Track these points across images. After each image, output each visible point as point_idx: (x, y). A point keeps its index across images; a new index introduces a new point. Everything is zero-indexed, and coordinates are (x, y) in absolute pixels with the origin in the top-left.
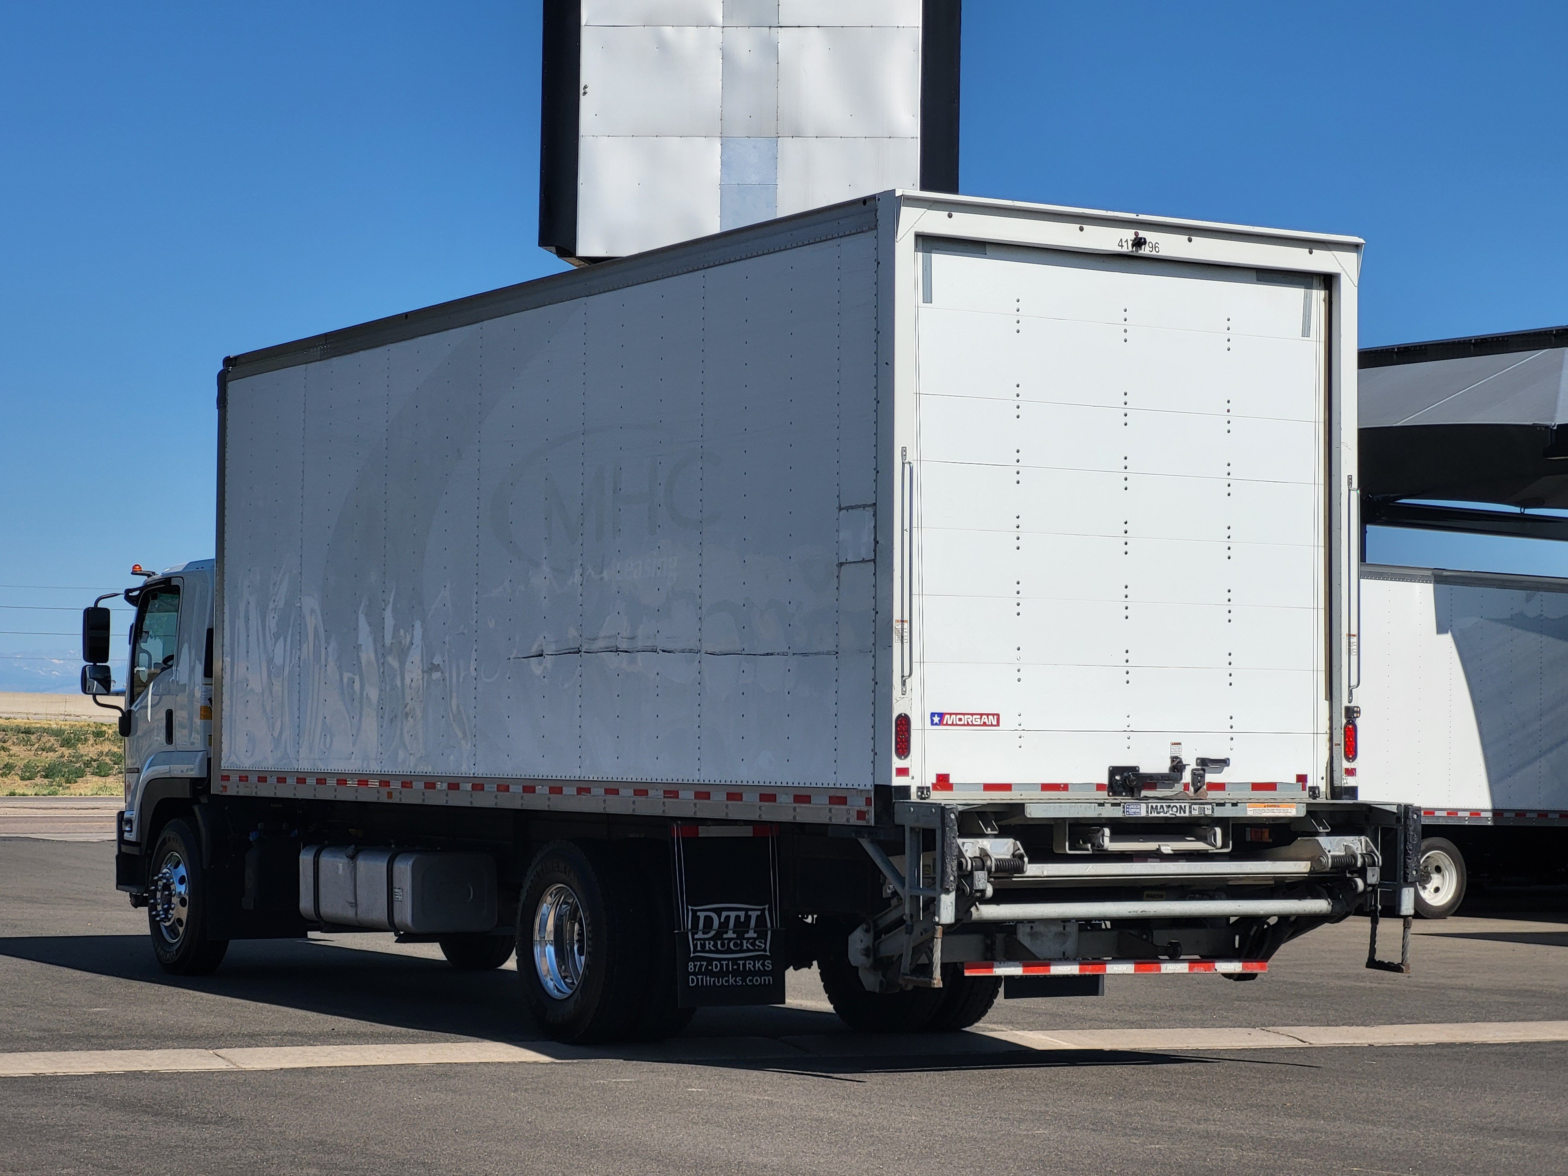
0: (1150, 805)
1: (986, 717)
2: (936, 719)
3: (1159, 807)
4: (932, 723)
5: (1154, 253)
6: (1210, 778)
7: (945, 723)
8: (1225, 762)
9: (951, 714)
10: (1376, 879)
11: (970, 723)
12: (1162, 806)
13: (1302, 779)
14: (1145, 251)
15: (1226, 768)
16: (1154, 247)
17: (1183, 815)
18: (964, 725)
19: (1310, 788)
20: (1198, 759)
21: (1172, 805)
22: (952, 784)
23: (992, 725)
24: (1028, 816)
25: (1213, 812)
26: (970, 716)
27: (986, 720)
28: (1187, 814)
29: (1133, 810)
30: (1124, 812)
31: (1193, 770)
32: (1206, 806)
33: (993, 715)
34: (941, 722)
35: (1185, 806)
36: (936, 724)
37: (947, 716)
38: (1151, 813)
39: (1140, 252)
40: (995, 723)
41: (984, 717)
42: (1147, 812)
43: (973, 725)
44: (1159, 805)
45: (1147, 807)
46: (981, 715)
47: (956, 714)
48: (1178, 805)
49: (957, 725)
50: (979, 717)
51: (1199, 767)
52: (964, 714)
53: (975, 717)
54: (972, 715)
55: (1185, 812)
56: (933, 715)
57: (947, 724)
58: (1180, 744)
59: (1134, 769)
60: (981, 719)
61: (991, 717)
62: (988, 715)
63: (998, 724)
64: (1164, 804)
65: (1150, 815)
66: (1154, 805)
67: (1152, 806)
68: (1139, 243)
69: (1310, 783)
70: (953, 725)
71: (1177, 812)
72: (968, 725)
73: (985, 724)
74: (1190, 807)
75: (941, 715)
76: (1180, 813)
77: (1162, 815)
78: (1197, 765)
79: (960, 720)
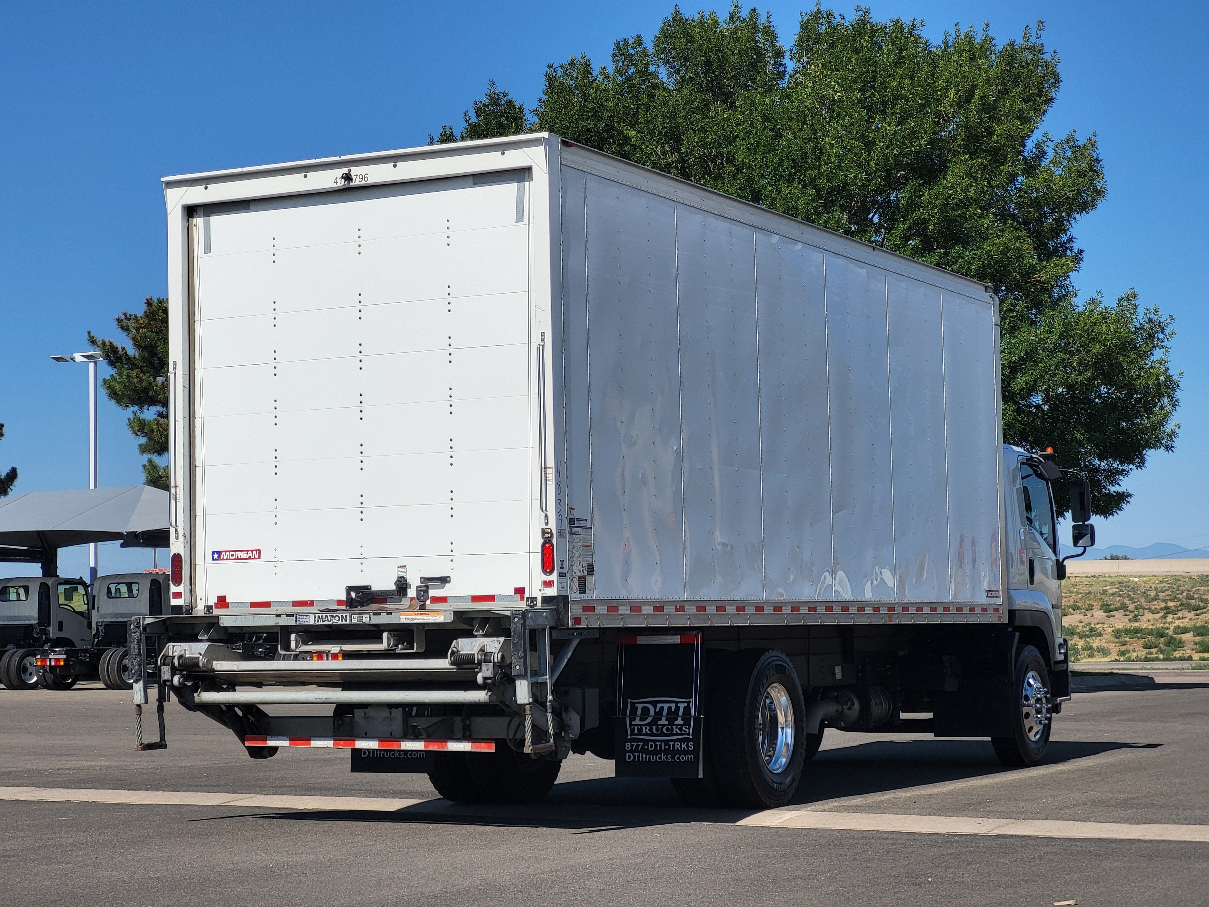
0: (317, 615)
1: (250, 552)
2: (216, 556)
3: (324, 617)
4: (213, 559)
5: (363, 182)
6: (432, 593)
7: (222, 558)
8: (444, 580)
9: (226, 552)
10: (490, 673)
11: (240, 558)
12: (326, 616)
13: (520, 591)
14: (356, 182)
15: (447, 585)
16: (364, 178)
17: (344, 622)
18: (235, 559)
19: (528, 598)
20: (421, 578)
21: (335, 615)
22: (228, 603)
23: (255, 558)
24: (222, 625)
25: (370, 620)
26: (239, 553)
27: (251, 555)
28: (348, 622)
29: (304, 620)
30: (296, 621)
31: (417, 587)
32: (364, 616)
33: (256, 551)
34: (219, 558)
35: (346, 616)
36: (216, 559)
37: (223, 553)
38: (318, 621)
39: (351, 184)
40: (257, 557)
41: (249, 552)
42: (315, 621)
43: (241, 559)
44: (324, 615)
45: (315, 617)
46: (248, 551)
47: (230, 551)
48: (340, 615)
49: (230, 559)
50: (246, 552)
51: (424, 585)
52: (235, 551)
53: (243, 553)
54: (241, 551)
55: (346, 620)
56: (214, 553)
57: (223, 559)
58: (405, 566)
59: (367, 588)
60: (247, 554)
61: (254, 552)
62: (252, 551)
63: (259, 558)
64: (328, 615)
65: (317, 623)
66: (320, 615)
67: (319, 617)
68: (347, 177)
69: (527, 595)
70: (227, 559)
71: (339, 620)
72: (238, 559)
73: (250, 558)
74: (351, 617)
75: (219, 553)
76: (342, 621)
77: (326, 623)
78: (421, 583)
79: (232, 555)
